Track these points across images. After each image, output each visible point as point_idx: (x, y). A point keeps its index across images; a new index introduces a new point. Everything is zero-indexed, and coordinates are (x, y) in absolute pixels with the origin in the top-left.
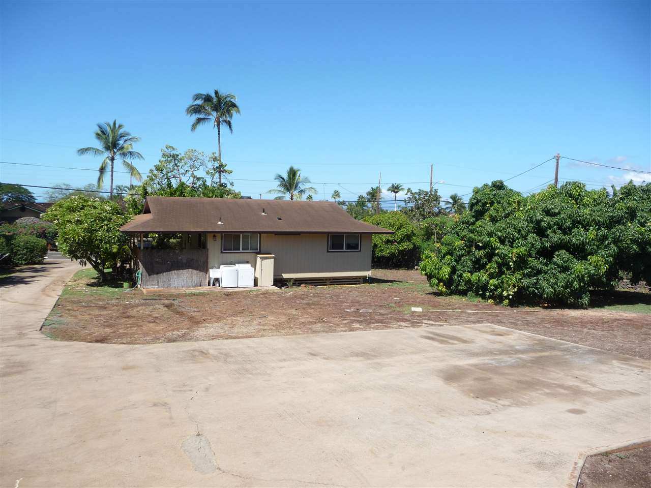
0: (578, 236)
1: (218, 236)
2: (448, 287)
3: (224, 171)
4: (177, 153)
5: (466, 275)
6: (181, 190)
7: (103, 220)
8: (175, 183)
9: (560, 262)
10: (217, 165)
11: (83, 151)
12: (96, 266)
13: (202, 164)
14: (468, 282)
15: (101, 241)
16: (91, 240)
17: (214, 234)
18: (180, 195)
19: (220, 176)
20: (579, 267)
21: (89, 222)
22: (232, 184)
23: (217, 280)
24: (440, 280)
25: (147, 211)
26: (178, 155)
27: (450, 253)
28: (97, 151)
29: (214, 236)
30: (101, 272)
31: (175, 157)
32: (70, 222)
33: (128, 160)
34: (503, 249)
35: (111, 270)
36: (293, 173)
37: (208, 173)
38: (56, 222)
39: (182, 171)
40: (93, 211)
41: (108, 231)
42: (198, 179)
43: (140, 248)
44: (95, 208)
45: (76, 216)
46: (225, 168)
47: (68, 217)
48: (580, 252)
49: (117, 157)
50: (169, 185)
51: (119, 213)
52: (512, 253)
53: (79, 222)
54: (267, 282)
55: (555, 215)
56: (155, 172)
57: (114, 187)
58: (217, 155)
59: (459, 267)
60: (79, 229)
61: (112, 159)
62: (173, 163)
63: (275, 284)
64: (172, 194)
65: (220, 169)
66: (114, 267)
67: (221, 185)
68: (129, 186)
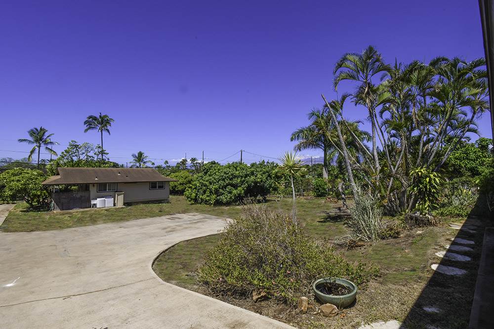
0: (235, 181)
1: (96, 185)
2: (195, 201)
3: (104, 153)
4: (78, 144)
5: (201, 196)
6: (78, 163)
7: (32, 180)
8: (75, 159)
9: (228, 190)
10: (100, 150)
11: (21, 141)
12: (28, 202)
13: (92, 150)
14: (202, 199)
15: (31, 189)
16: (25, 189)
17: (93, 184)
18: (77, 167)
19: (102, 155)
20: (235, 192)
21: (24, 180)
22: (108, 159)
23: (95, 204)
24: (191, 199)
25: (58, 174)
26: (78, 146)
27: (196, 188)
28: (30, 141)
29: (94, 185)
30: (31, 204)
31: (76, 146)
32: (13, 181)
33: (49, 146)
34: (211, 187)
35: (37, 203)
36: (140, 154)
37: (95, 154)
38: (5, 181)
39: (80, 153)
40: (27, 175)
41: (35, 184)
42: (90, 157)
43: (53, 192)
44: (28, 173)
45: (17, 178)
46: (105, 152)
47: (12, 178)
48: (235, 186)
49: (42, 145)
50: (72, 161)
51: (41, 176)
52: (213, 187)
53: (18, 181)
54: (120, 204)
55: (227, 174)
56: (65, 153)
57: (40, 160)
58: (101, 145)
59: (199, 193)
60: (18, 184)
61: (39, 147)
62: (75, 149)
63: (124, 205)
64: (73, 166)
65: (102, 152)
66: (38, 202)
67: (103, 159)
68: (49, 159)
